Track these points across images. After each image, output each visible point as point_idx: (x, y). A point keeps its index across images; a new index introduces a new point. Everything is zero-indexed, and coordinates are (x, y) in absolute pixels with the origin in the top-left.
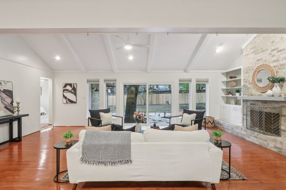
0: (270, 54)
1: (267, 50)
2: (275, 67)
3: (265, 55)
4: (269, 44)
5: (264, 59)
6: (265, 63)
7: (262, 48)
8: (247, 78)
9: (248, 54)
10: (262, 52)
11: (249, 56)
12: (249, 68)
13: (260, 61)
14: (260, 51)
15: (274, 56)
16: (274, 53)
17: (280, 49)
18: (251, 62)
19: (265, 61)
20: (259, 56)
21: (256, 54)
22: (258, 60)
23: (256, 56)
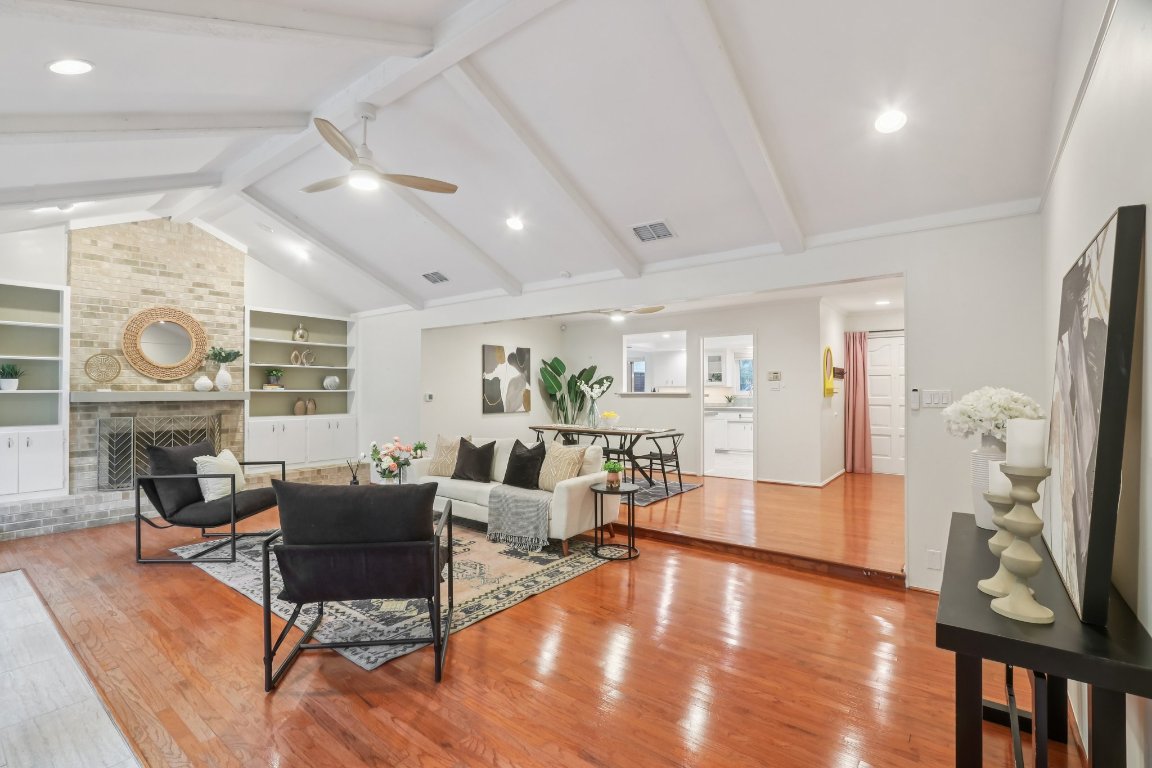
0: (191, 291)
1: (180, 276)
2: (205, 324)
3: (172, 287)
4: (187, 264)
5: (170, 296)
6: (172, 306)
7: (165, 267)
8: (91, 332)
9: (101, 258)
10: (162, 274)
11: (106, 265)
12: (106, 302)
13: (157, 298)
14: (158, 270)
15: (200, 298)
16: (201, 291)
17: (217, 290)
18: (116, 289)
19: (173, 302)
20: (151, 282)
21: (138, 271)
22: (145, 292)
23: (137, 276)
